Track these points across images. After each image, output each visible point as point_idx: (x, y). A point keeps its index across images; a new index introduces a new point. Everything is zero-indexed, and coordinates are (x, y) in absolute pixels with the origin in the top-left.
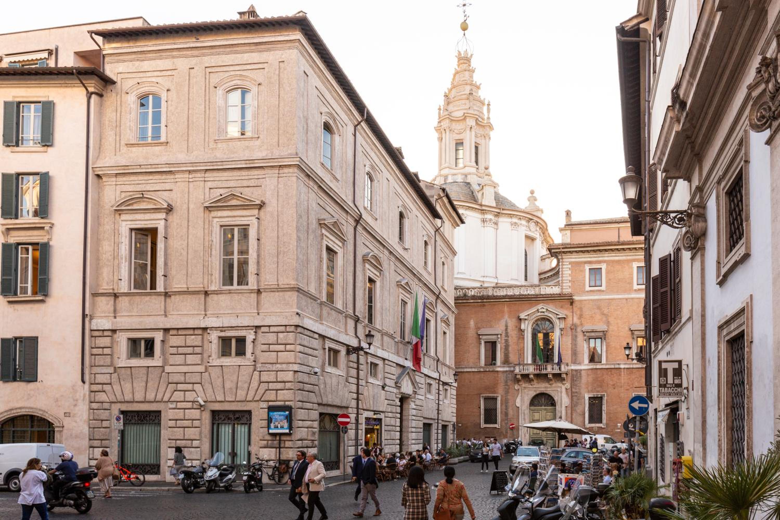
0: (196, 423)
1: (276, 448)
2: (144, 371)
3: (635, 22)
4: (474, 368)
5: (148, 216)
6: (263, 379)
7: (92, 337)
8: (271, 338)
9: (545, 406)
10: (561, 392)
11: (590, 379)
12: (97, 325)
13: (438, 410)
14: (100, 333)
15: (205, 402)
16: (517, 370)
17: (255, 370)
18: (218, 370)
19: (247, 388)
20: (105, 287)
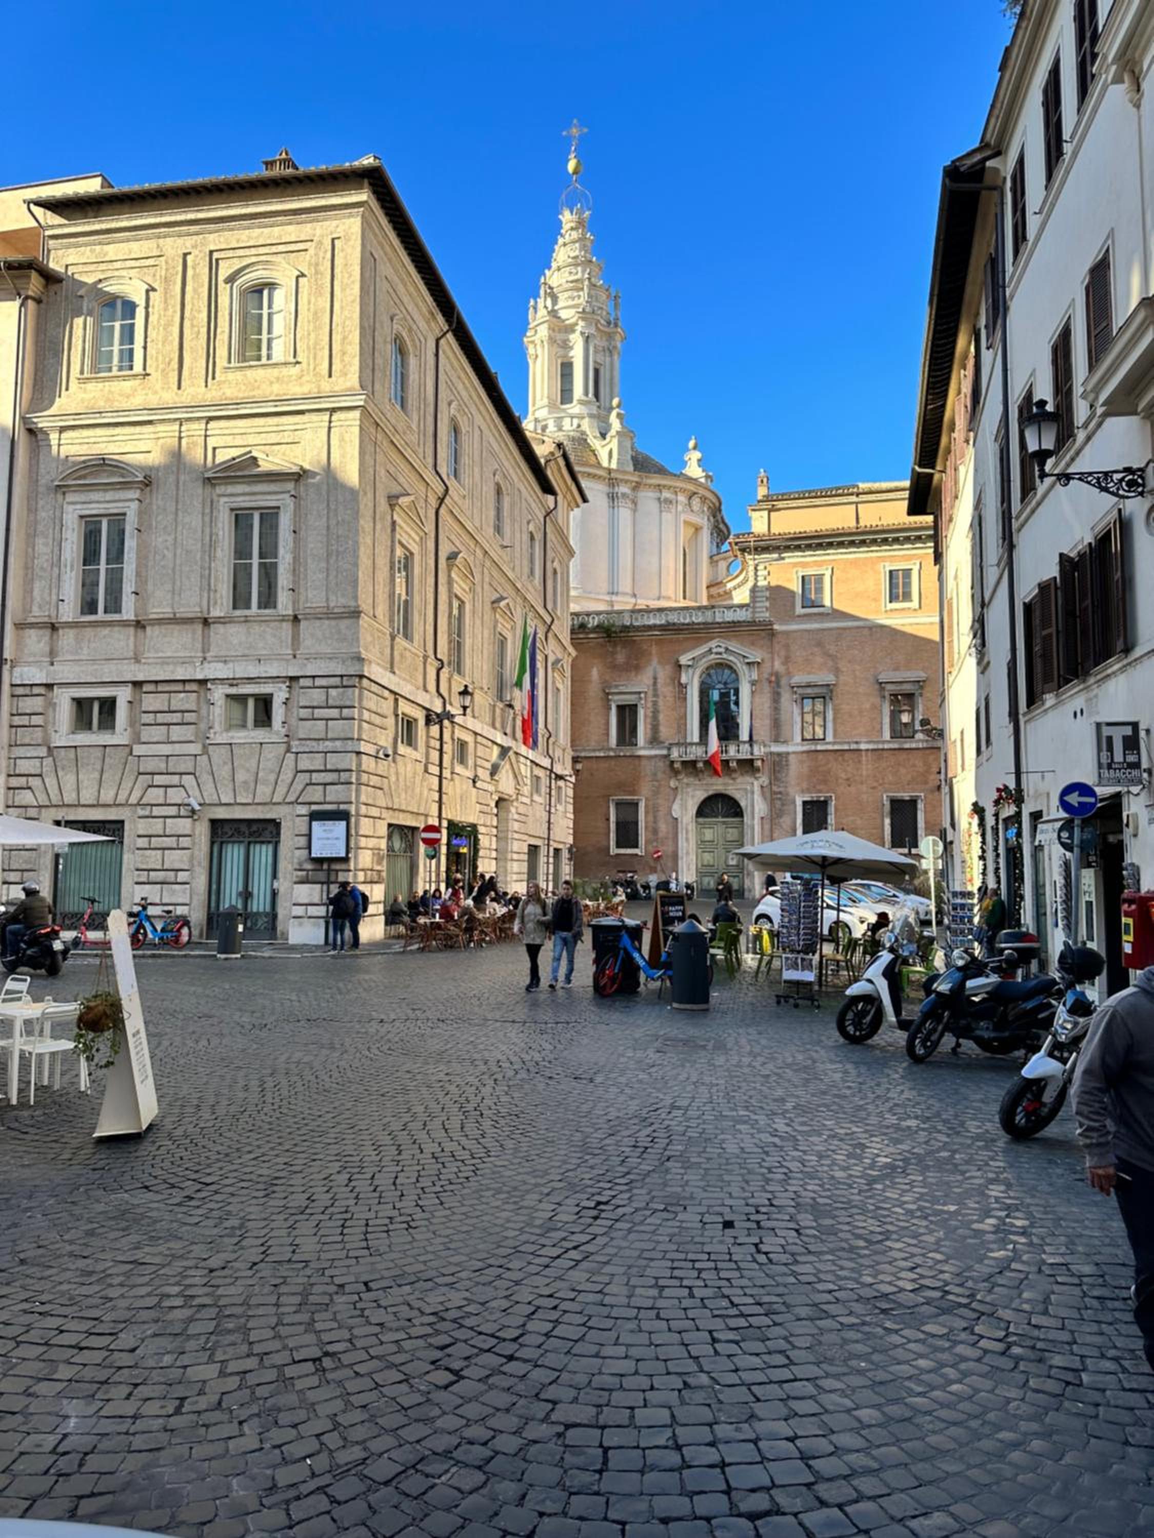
0: (184, 842)
1: (322, 883)
2: (98, 753)
3: (978, 157)
4: (599, 750)
5: (109, 496)
6: (301, 766)
7: (13, 696)
8: (317, 696)
9: (723, 817)
10: (753, 793)
11: (805, 770)
12: (21, 675)
13: (549, 822)
14: (27, 691)
15: (200, 805)
16: (675, 754)
17: (288, 750)
18: (224, 750)
19: (273, 782)
20: (37, 614)
